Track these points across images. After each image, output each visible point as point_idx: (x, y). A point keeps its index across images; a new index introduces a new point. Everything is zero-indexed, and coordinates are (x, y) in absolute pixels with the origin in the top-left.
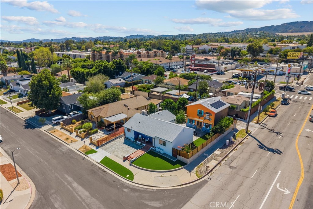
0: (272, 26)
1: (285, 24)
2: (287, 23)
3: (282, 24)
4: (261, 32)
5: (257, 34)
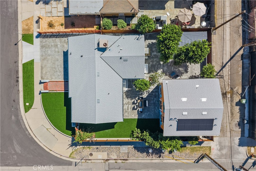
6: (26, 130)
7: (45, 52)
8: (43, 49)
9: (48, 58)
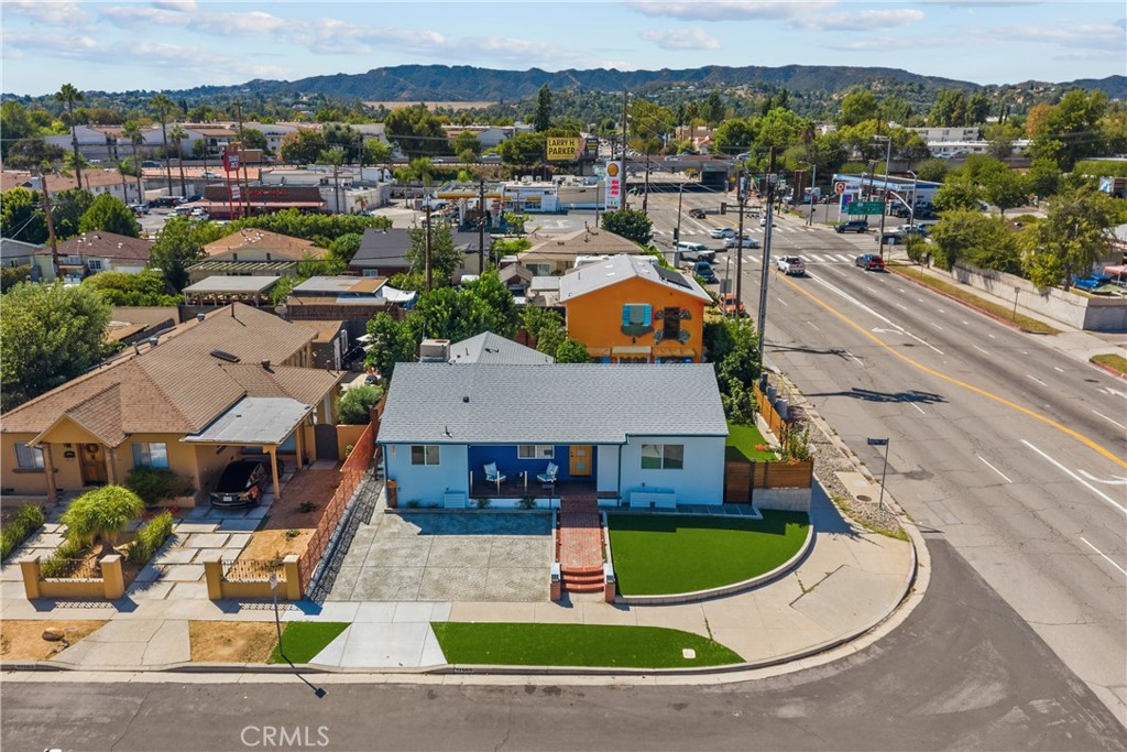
0: (340, 78)
1: (380, 70)
2: (386, 69)
3: (371, 72)
4: (311, 95)
5: (303, 103)
6: (845, 664)
7: (404, 585)
8: (384, 591)
9: (436, 577)
